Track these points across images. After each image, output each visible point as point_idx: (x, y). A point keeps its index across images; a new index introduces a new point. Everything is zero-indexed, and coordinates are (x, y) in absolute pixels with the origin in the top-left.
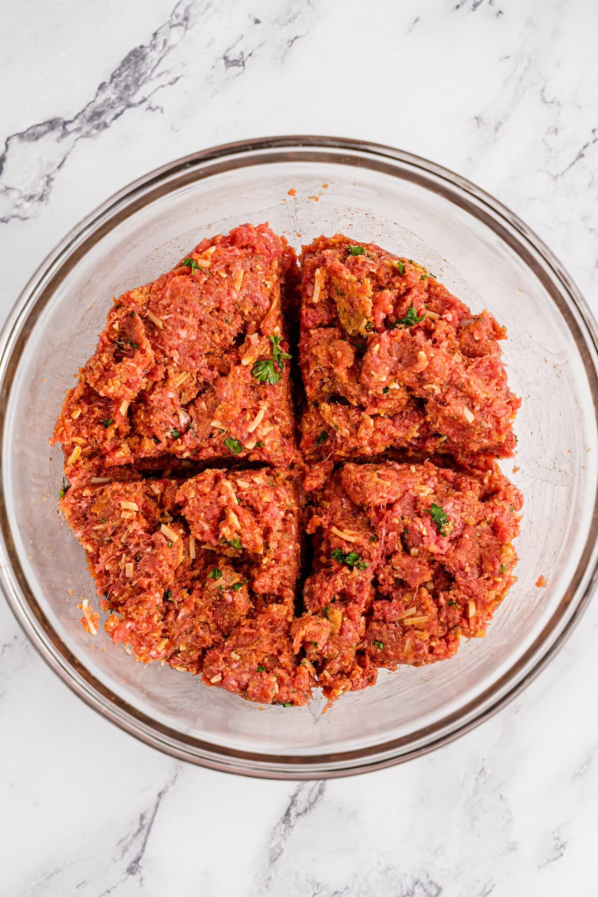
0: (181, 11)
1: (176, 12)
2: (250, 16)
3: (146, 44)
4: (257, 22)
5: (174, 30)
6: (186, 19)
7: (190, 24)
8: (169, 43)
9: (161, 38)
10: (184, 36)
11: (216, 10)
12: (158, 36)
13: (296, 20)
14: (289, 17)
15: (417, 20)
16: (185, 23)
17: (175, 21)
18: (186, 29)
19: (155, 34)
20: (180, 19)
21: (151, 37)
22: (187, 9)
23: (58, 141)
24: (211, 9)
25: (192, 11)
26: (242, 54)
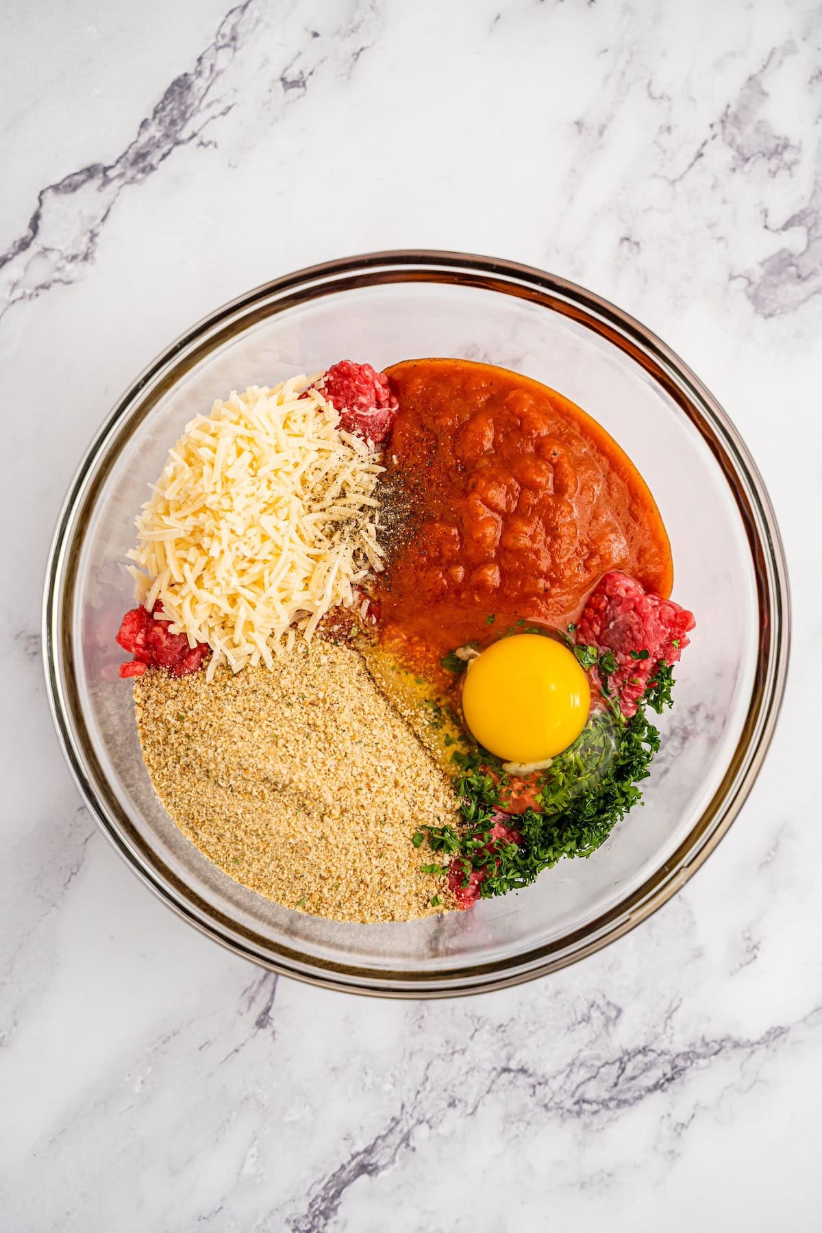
0: (227, 30)
1: (222, 32)
2: (306, 29)
3: (191, 70)
4: (316, 35)
5: (221, 52)
6: (234, 38)
7: (239, 43)
8: (217, 68)
9: (206, 63)
10: (234, 58)
11: (267, 26)
12: (203, 61)
13: (360, 30)
14: (351, 26)
15: (498, 18)
16: (233, 43)
17: (221, 43)
18: (235, 50)
19: (200, 60)
20: (227, 40)
21: (196, 63)
22: (234, 28)
23: (99, 190)
24: (261, 25)
25: (240, 29)
26: (301, 73)
